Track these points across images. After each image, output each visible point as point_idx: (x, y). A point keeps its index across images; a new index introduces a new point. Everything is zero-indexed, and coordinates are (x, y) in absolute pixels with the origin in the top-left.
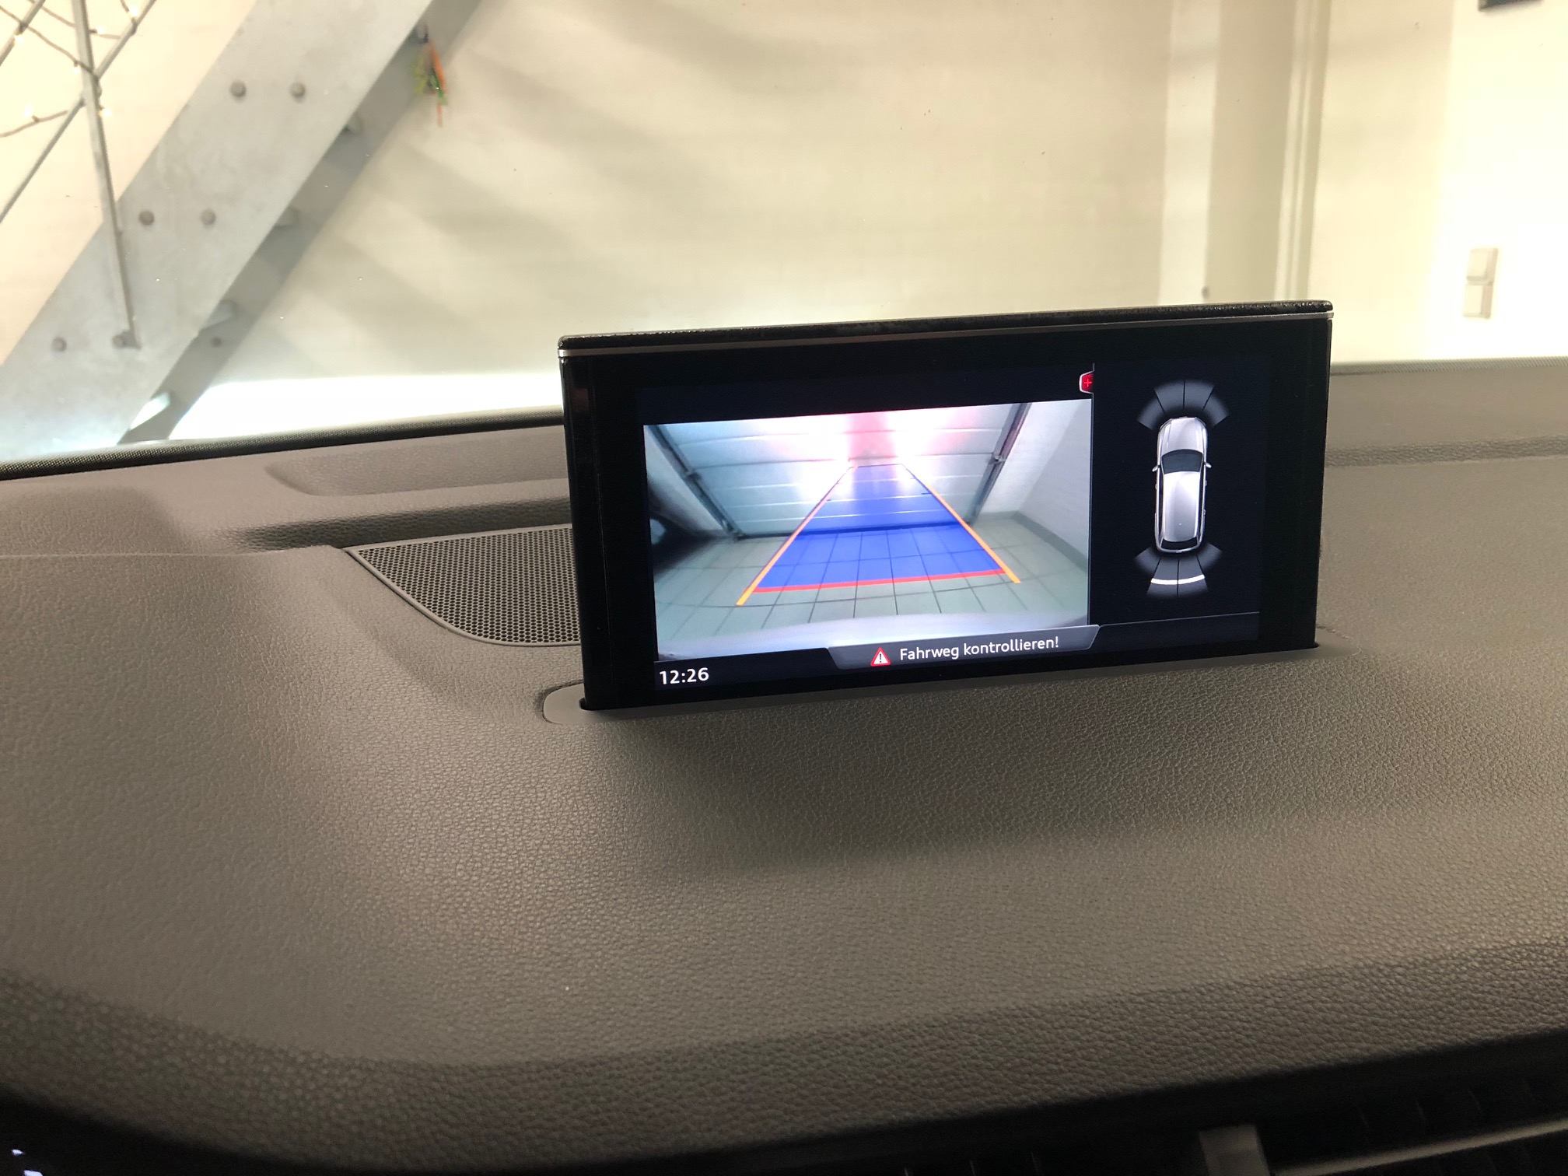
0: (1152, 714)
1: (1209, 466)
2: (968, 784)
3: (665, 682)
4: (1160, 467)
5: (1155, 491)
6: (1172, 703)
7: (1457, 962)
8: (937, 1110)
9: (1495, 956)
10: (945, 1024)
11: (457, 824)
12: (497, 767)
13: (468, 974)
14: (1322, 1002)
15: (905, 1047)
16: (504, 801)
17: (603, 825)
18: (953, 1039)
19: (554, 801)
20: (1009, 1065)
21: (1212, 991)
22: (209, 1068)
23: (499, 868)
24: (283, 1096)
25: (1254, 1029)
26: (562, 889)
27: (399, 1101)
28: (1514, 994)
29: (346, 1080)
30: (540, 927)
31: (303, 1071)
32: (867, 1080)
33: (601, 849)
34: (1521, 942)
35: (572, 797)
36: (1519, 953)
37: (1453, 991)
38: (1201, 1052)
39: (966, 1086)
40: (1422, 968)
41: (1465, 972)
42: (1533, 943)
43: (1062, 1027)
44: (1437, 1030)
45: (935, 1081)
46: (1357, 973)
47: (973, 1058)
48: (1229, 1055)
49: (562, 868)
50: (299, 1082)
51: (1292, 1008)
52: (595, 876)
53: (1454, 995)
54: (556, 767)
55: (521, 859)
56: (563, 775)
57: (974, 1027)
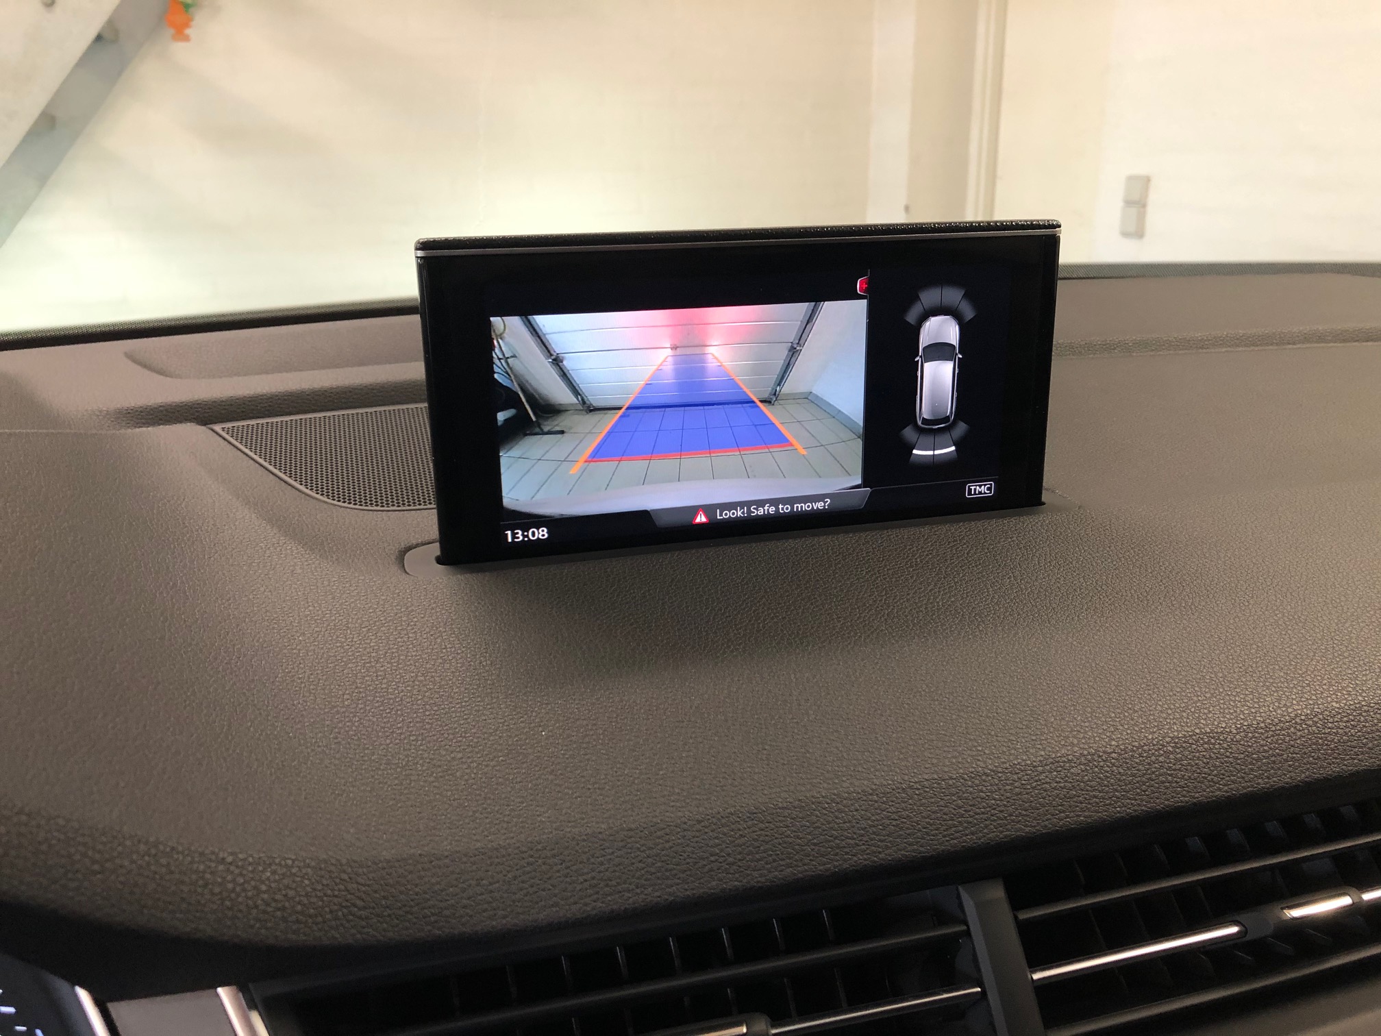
0: (916, 559)
1: (961, 356)
2: (772, 618)
3: (510, 540)
4: (921, 357)
5: (917, 377)
6: (932, 550)
7: (1156, 748)
8: (759, 879)
9: (1185, 742)
10: (764, 811)
11: (340, 661)
12: (370, 613)
13: (363, 784)
14: (1057, 782)
15: (732, 830)
16: (380, 641)
17: (469, 660)
18: (770, 822)
19: (425, 640)
20: (815, 841)
21: (973, 778)
22: (153, 868)
23: (380, 697)
24: (217, 890)
25: (1005, 806)
26: (438, 713)
27: (315, 890)
28: (1198, 771)
29: (269, 874)
30: (421, 745)
31: (232, 868)
32: (703, 859)
33: (468, 680)
34: (1203, 730)
35: (439, 636)
36: (1202, 739)
37: (1153, 769)
38: (966, 825)
39: (782, 860)
40: (1131, 754)
41: (1162, 755)
42: (1212, 731)
43: (857, 810)
44: (1142, 800)
45: (757, 856)
46: (1083, 759)
47: (787, 837)
48: (986, 826)
49: (437, 696)
50: (229, 878)
51: (1033, 788)
52: (466, 702)
53: (1153, 772)
54: (423, 612)
55: (400, 689)
56: (430, 618)
57: (786, 813)
